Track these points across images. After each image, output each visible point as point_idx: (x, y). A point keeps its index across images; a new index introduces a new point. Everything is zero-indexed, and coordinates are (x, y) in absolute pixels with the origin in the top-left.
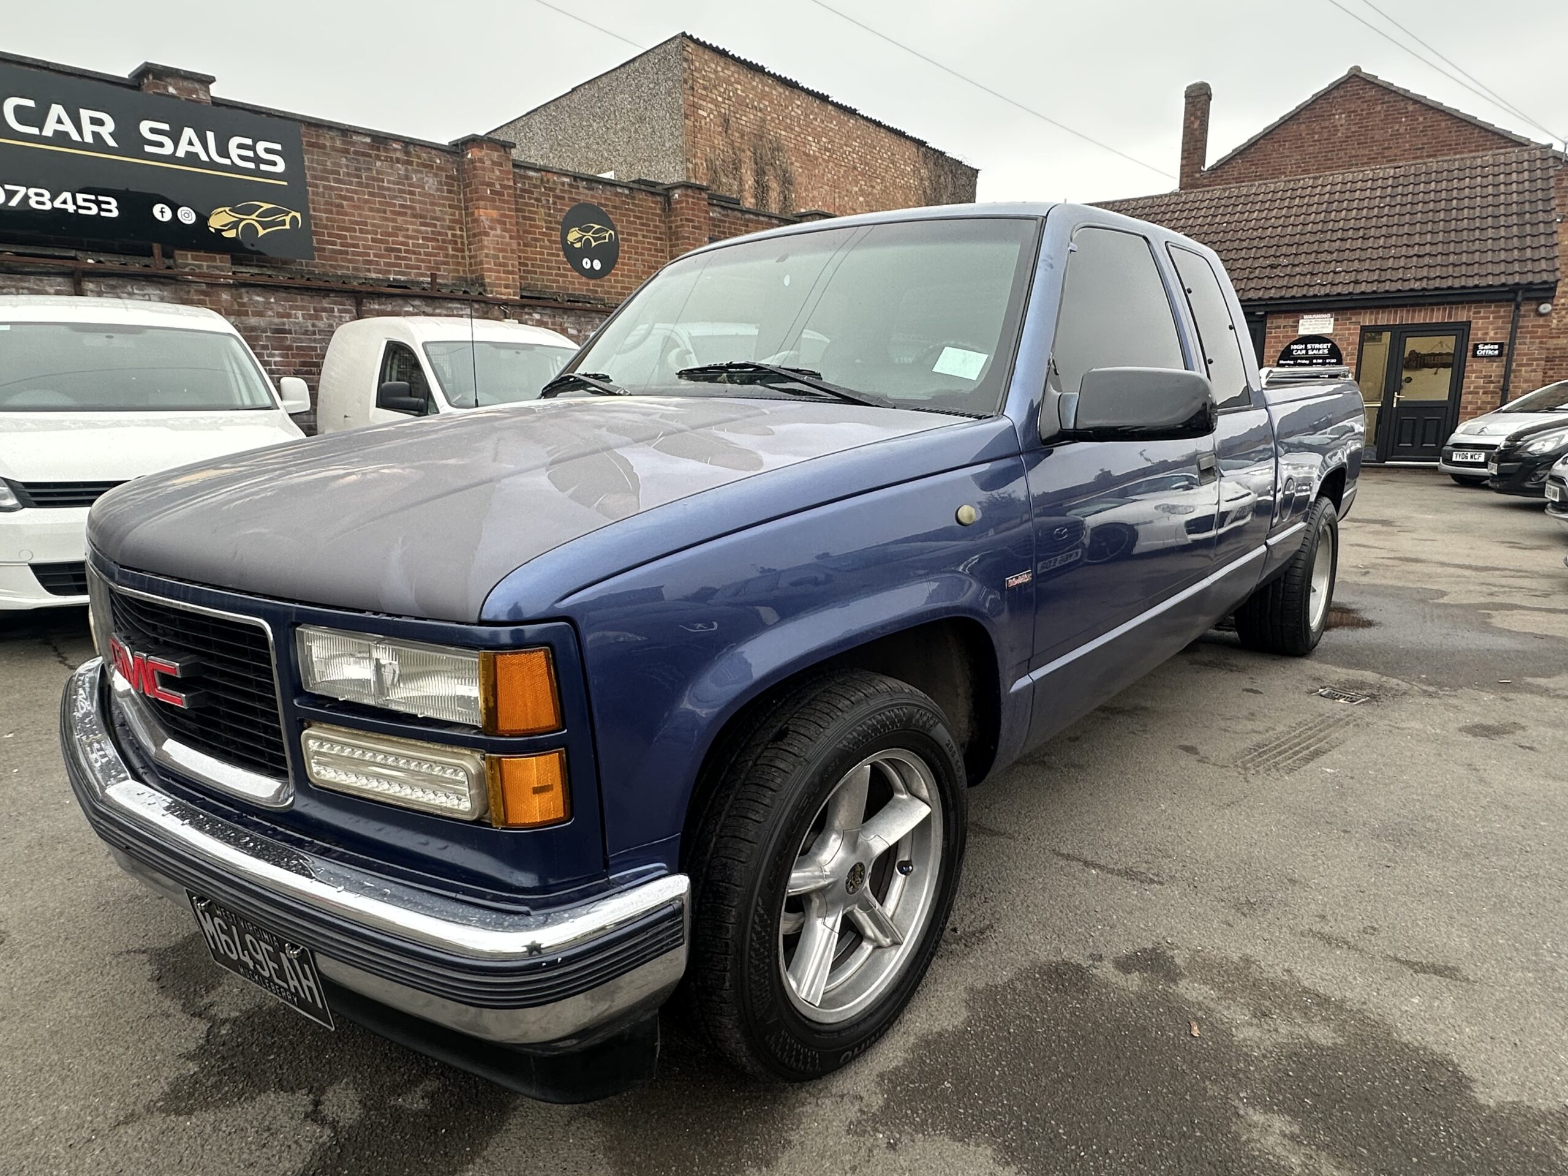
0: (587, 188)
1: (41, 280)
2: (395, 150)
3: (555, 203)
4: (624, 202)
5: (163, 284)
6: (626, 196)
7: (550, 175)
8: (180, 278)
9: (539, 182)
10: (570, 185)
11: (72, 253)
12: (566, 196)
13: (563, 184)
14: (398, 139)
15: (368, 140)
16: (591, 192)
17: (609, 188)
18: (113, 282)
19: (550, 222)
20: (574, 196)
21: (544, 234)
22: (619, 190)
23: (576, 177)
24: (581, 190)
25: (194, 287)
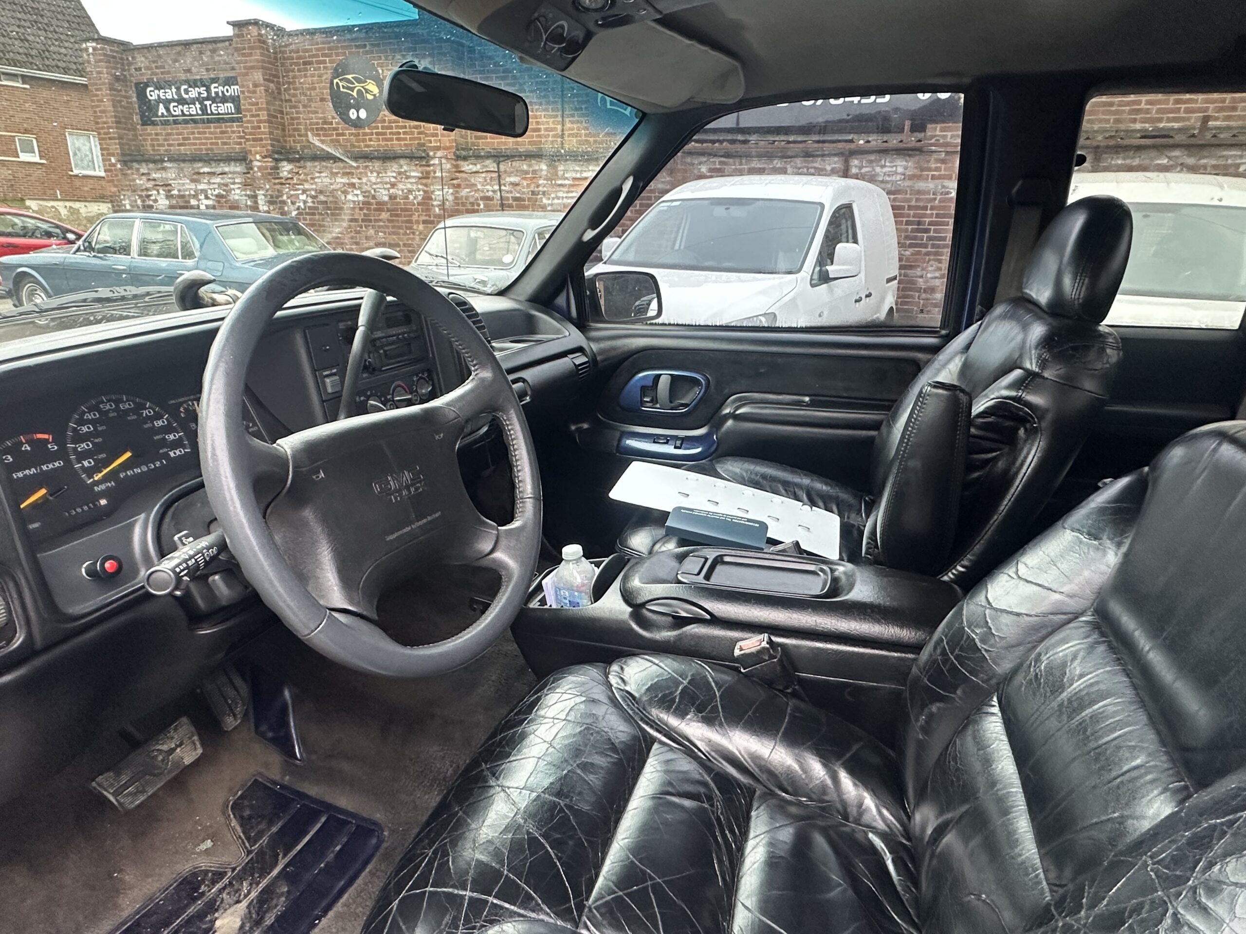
1: (824, 161)
5: (910, 156)
8: (925, 149)
11: (850, 137)
18: (872, 157)
25: (935, 156)
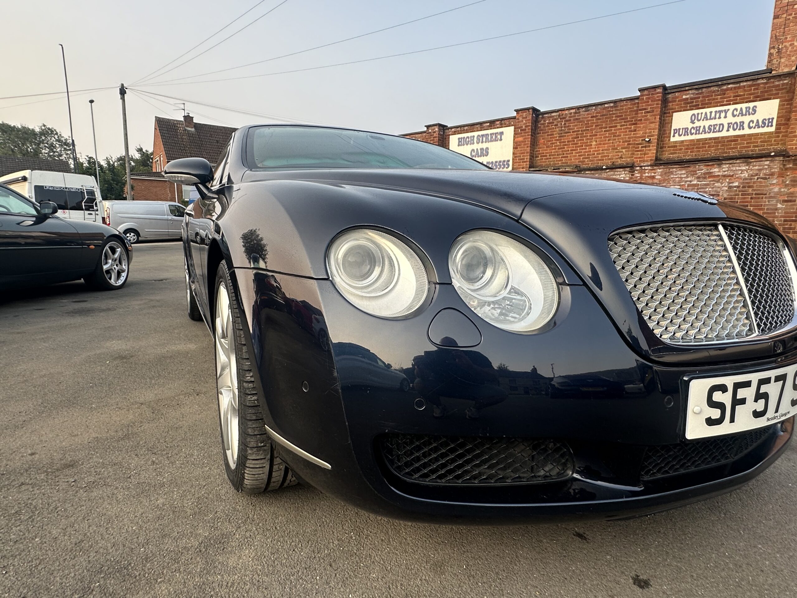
0: (586, 111)
2: (497, 124)
3: (565, 124)
4: (610, 111)
6: (612, 107)
7: (563, 112)
9: (557, 117)
10: (575, 113)
12: (572, 119)
13: (571, 114)
14: (498, 120)
15: (488, 124)
16: (587, 113)
17: (600, 107)
19: (561, 133)
20: (577, 117)
21: (557, 140)
22: (606, 106)
23: (578, 108)
24: (582, 113)
